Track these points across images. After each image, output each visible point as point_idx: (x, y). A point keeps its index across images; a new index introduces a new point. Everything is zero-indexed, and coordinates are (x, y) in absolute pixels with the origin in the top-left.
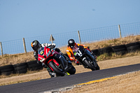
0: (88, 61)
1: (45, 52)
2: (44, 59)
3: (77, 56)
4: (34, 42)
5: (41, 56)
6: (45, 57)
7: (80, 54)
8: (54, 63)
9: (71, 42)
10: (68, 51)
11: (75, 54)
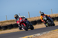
0: (49, 22)
1: (20, 20)
2: (19, 23)
3: (45, 20)
4: (15, 15)
5: (18, 21)
6: (20, 22)
7: (46, 19)
8: (23, 25)
9: (42, 13)
10: (41, 17)
11: (44, 19)
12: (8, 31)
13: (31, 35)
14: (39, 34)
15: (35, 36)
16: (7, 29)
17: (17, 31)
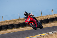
12: (21, 29)
13: (43, 33)
14: (51, 33)
15: (48, 34)
16: (20, 27)
17: (29, 29)
